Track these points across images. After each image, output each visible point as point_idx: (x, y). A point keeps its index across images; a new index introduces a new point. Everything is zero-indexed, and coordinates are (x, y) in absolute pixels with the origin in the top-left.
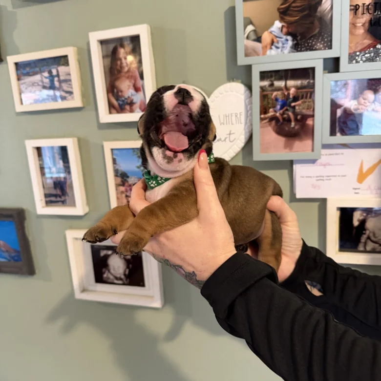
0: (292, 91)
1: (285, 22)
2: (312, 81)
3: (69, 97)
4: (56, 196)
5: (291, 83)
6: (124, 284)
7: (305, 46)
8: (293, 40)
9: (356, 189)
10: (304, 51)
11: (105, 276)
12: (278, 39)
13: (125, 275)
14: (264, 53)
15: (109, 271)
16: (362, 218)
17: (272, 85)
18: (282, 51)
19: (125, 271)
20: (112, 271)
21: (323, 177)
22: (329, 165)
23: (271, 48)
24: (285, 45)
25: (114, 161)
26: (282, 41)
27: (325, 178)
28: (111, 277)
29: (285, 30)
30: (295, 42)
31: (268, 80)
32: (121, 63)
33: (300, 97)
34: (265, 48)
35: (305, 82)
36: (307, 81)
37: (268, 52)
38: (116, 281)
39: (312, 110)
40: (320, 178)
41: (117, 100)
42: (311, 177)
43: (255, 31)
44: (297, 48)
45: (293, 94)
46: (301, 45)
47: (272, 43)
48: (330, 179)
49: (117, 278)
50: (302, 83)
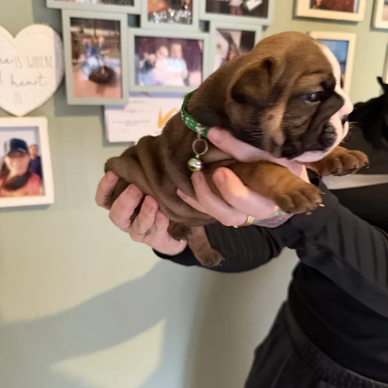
0: (101, 40)
5: (100, 32)
14: (74, 0)
17: (82, 32)
21: (131, 122)
22: (135, 111)
27: (133, 124)
31: (78, 27)
36: (114, 32)
40: (128, 123)
45: (101, 43)
50: (109, 34)
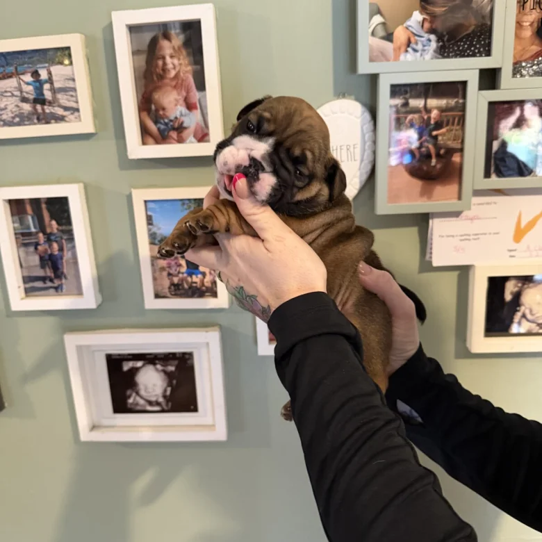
0: (434, 114)
1: (427, 14)
2: (461, 101)
3: (72, 117)
4: (43, 279)
5: (432, 102)
6: (163, 411)
7: (454, 51)
8: (438, 41)
9: (510, 251)
10: (452, 57)
11: (131, 401)
12: (417, 38)
13: (165, 396)
14: (397, 58)
15: (137, 393)
16: (516, 289)
17: (406, 104)
18: (421, 55)
19: (165, 391)
20: (142, 393)
21: (469, 235)
22: (478, 219)
23: (407, 51)
24: (426, 48)
25: (149, 220)
26: (422, 42)
27: (471, 237)
28: (142, 402)
29: (427, 25)
30: (441, 44)
31: (401, 97)
32: (165, 64)
33: (445, 123)
34: (397, 51)
35: (452, 102)
36: (456, 100)
37: (402, 57)
38: (149, 408)
39: (460, 141)
40: (465, 237)
41: (156, 122)
42: (453, 236)
43: (384, 24)
44: (443, 52)
45: (435, 119)
46: (449, 48)
47: (409, 43)
48: (478, 239)
49: (150, 403)
50: (448, 103)
